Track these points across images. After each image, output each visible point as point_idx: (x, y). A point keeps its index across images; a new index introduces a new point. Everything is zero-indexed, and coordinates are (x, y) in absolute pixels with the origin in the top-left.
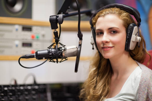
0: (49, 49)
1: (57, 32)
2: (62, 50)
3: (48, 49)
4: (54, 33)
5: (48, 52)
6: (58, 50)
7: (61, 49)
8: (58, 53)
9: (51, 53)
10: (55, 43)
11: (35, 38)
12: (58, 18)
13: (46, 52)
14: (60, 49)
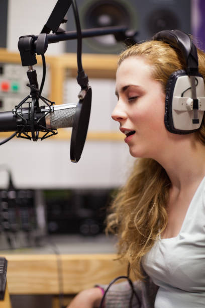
0: (17, 109)
1: (34, 72)
2: (44, 112)
3: (15, 110)
4: (28, 73)
5: (14, 116)
6: (37, 113)
7: (42, 110)
8: (36, 118)
9: (19, 119)
10: (31, 96)
11: (11, 90)
12: (36, 41)
13: (11, 115)
14: (40, 110)
